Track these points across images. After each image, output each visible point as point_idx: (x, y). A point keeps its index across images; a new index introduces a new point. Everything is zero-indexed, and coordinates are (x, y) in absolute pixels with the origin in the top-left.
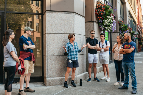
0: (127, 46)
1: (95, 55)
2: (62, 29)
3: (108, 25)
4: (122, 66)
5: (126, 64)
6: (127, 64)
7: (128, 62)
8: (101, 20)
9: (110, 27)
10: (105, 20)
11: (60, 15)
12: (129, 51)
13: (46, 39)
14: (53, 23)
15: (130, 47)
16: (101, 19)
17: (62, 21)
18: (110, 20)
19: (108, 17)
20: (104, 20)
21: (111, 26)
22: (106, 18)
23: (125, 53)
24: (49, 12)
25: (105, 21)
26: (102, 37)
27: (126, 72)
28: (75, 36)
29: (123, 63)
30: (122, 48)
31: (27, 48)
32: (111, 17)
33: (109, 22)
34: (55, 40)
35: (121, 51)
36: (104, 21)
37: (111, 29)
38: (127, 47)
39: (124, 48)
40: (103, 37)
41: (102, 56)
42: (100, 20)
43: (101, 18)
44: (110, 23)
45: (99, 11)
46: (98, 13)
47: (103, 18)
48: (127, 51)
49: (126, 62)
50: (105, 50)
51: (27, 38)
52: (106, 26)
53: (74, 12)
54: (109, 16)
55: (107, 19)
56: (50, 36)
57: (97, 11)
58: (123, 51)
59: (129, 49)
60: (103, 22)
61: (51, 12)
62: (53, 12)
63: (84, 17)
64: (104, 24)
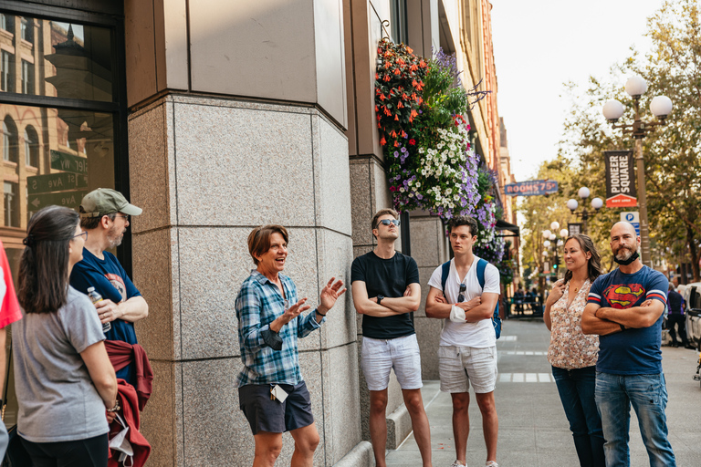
0: (619, 290)
1: (394, 343)
2: (259, 202)
3: (443, 179)
4: (598, 398)
5: (623, 387)
6: (629, 382)
7: (633, 376)
8: (403, 150)
9: (451, 185)
10: (430, 150)
11: (243, 117)
12: (643, 317)
13: (174, 258)
14: (208, 162)
15: (643, 298)
16: (402, 140)
17: (258, 157)
18: (453, 147)
19: (443, 132)
20: (421, 151)
21: (460, 182)
22: (433, 140)
23: (619, 328)
24: (186, 99)
25: (429, 157)
26: (459, 240)
27: (618, 425)
28: (285, 237)
29: (601, 382)
30: (595, 306)
31: (114, 317)
32: (456, 131)
33: (448, 162)
34: (221, 267)
35: (593, 318)
36: (423, 156)
37: (456, 198)
38: (622, 297)
39: (602, 303)
40: (463, 236)
41: (454, 347)
42: (398, 149)
43: (405, 135)
44: (452, 166)
45: (399, 98)
46: (392, 110)
47: (417, 140)
48: (632, 319)
49: (624, 376)
50: (474, 318)
51: (102, 257)
52: (431, 181)
53: (315, 105)
54: (444, 126)
55: (440, 146)
56: (193, 245)
57: (383, 97)
58: (605, 319)
59: (638, 304)
60: (413, 162)
61: (192, 99)
62: (207, 101)
63: (344, 130)
64: (424, 173)
